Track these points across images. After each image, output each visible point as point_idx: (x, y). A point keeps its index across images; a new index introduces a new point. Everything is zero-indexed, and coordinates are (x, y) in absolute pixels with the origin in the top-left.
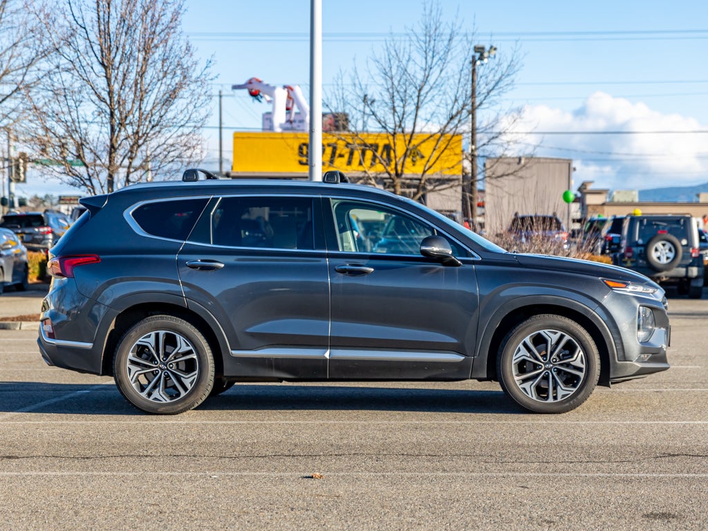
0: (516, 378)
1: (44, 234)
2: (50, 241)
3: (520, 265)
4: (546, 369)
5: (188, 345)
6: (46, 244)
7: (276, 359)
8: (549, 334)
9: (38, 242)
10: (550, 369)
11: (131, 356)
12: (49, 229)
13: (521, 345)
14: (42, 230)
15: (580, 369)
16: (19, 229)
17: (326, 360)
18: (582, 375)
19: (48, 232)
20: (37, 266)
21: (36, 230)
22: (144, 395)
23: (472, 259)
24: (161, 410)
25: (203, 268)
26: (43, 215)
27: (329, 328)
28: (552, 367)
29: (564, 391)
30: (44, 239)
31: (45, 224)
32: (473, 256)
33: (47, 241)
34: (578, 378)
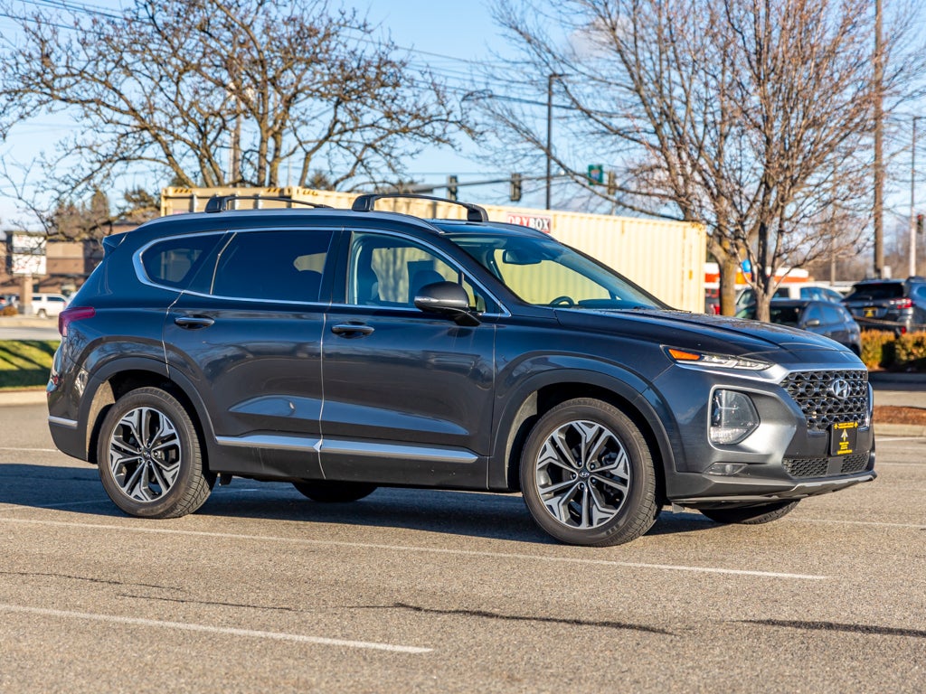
0: (541, 491)
1: (900, 308)
2: (910, 317)
3: (559, 325)
4: (580, 478)
5: (171, 428)
6: (904, 321)
7: (263, 450)
8: (583, 426)
9: (895, 318)
10: (585, 479)
11: (113, 440)
12: (909, 302)
13: (547, 443)
14: (899, 302)
15: (623, 482)
16: (871, 301)
17: (317, 453)
18: (625, 490)
19: (907, 306)
20: (880, 350)
21: (892, 303)
22: (124, 490)
23: (499, 315)
24: (140, 511)
25: (192, 326)
26: (903, 284)
27: (321, 409)
28: (587, 478)
29: (602, 513)
30: (901, 314)
31: (905, 295)
32: (502, 312)
33: (904, 318)
34: (620, 494)
